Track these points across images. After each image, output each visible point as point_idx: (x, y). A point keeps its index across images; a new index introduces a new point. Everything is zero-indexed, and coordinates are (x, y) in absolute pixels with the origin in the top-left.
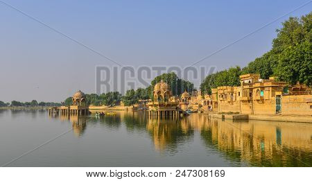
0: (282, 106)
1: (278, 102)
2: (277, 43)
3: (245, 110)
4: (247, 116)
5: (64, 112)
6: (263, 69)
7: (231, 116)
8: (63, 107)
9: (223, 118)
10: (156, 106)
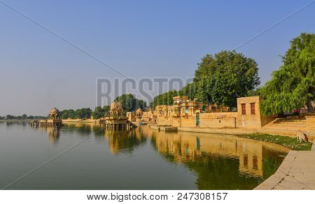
0: (200, 120)
1: (198, 117)
2: (198, 73)
3: (175, 124)
4: (176, 128)
5: (42, 125)
6: (188, 92)
7: (164, 128)
8: (42, 121)
9: (159, 130)
10: (111, 120)
